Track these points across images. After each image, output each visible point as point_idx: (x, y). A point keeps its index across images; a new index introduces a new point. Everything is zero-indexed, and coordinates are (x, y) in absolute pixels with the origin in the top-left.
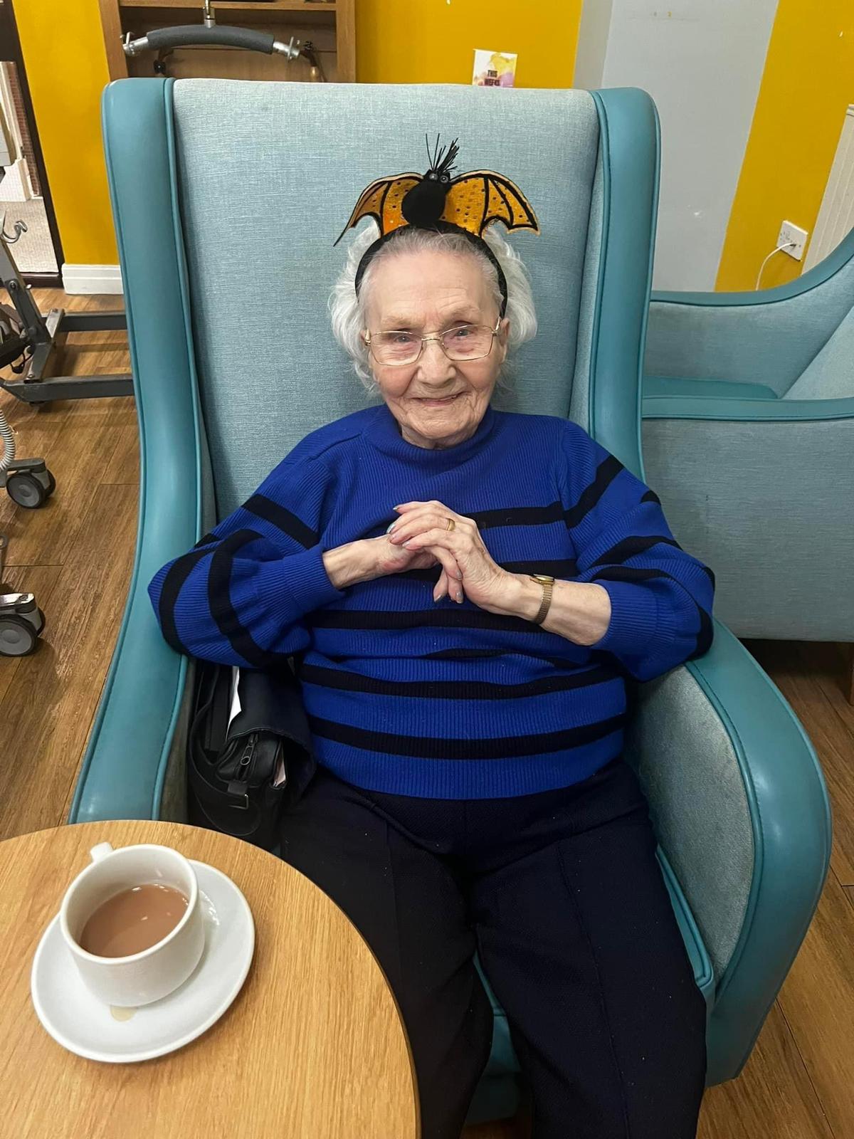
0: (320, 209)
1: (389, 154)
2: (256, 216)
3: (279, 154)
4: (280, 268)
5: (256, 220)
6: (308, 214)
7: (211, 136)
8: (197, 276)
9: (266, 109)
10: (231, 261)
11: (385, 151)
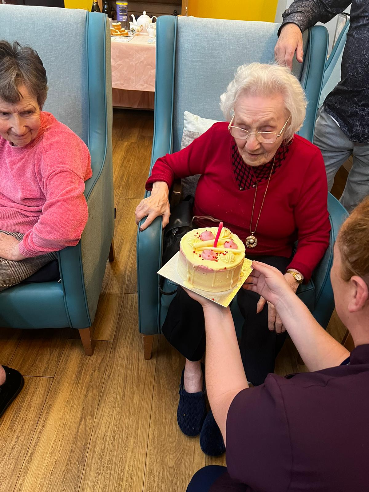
0: (218, 58)
1: (241, 42)
2: (198, 59)
3: (207, 40)
4: (203, 76)
5: (197, 61)
6: (214, 59)
7: (187, 34)
8: (177, 78)
9: (205, 26)
10: (188, 73)
11: (240, 41)
